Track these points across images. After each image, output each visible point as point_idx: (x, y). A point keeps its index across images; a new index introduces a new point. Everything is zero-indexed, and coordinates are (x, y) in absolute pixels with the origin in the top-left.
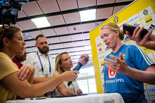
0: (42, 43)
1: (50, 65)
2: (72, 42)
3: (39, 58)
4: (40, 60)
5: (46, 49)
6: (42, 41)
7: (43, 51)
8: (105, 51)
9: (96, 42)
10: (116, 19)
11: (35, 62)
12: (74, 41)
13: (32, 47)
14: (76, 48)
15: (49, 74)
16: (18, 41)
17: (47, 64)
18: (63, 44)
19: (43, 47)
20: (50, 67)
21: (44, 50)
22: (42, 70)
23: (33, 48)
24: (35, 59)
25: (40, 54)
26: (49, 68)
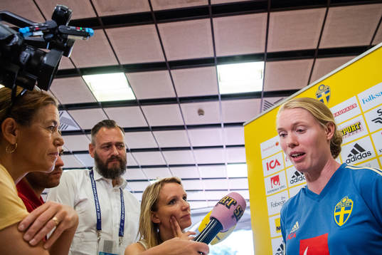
0: (109, 146)
1: (123, 213)
2: (189, 148)
3: (94, 187)
4: (96, 195)
5: (118, 163)
6: (108, 140)
7: (107, 169)
8: (290, 185)
9: (264, 155)
10: (323, 94)
11: (81, 198)
12: (195, 148)
13: (74, 153)
14: (200, 168)
15: (118, 242)
16: (44, 131)
17: (116, 208)
18: (164, 152)
19: (109, 157)
20: (122, 221)
21: (110, 166)
22: (99, 226)
23: (76, 155)
24: (83, 191)
25: (97, 176)
26: (118, 221)
